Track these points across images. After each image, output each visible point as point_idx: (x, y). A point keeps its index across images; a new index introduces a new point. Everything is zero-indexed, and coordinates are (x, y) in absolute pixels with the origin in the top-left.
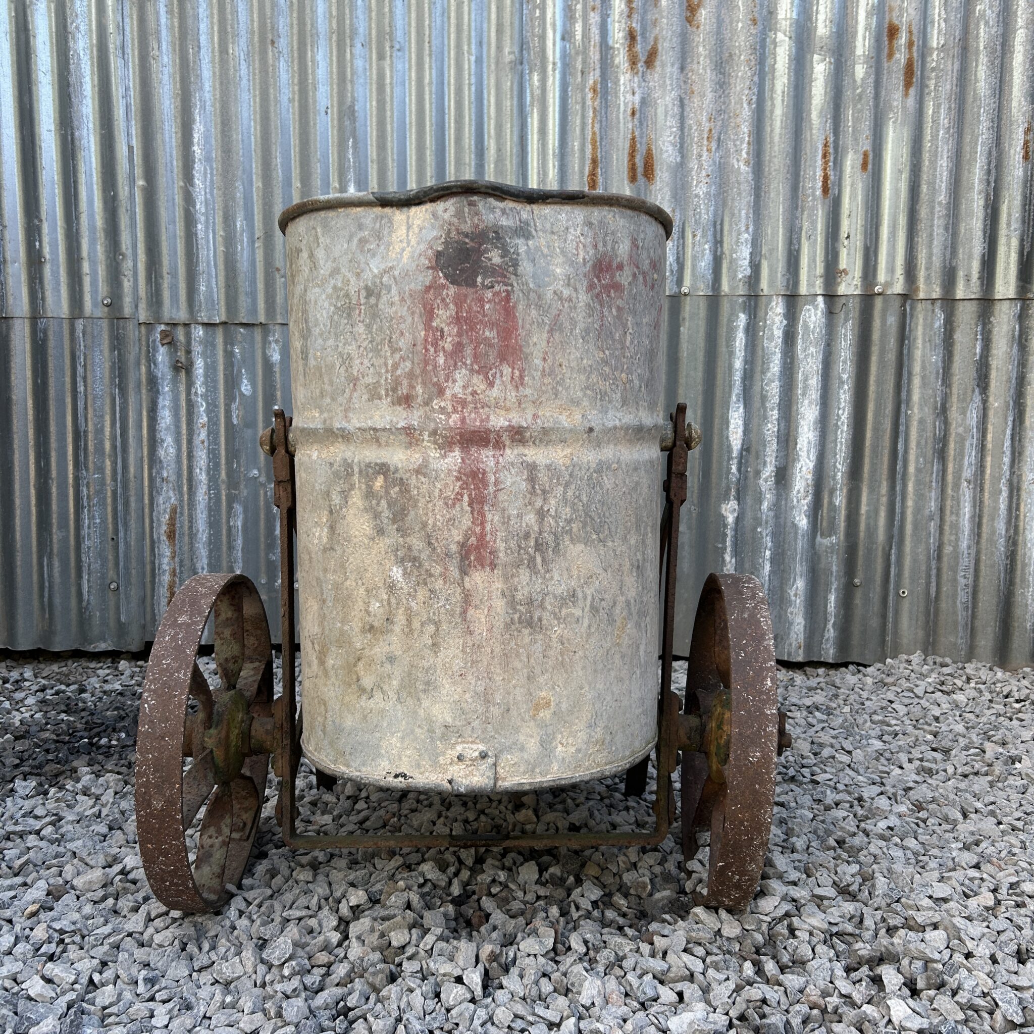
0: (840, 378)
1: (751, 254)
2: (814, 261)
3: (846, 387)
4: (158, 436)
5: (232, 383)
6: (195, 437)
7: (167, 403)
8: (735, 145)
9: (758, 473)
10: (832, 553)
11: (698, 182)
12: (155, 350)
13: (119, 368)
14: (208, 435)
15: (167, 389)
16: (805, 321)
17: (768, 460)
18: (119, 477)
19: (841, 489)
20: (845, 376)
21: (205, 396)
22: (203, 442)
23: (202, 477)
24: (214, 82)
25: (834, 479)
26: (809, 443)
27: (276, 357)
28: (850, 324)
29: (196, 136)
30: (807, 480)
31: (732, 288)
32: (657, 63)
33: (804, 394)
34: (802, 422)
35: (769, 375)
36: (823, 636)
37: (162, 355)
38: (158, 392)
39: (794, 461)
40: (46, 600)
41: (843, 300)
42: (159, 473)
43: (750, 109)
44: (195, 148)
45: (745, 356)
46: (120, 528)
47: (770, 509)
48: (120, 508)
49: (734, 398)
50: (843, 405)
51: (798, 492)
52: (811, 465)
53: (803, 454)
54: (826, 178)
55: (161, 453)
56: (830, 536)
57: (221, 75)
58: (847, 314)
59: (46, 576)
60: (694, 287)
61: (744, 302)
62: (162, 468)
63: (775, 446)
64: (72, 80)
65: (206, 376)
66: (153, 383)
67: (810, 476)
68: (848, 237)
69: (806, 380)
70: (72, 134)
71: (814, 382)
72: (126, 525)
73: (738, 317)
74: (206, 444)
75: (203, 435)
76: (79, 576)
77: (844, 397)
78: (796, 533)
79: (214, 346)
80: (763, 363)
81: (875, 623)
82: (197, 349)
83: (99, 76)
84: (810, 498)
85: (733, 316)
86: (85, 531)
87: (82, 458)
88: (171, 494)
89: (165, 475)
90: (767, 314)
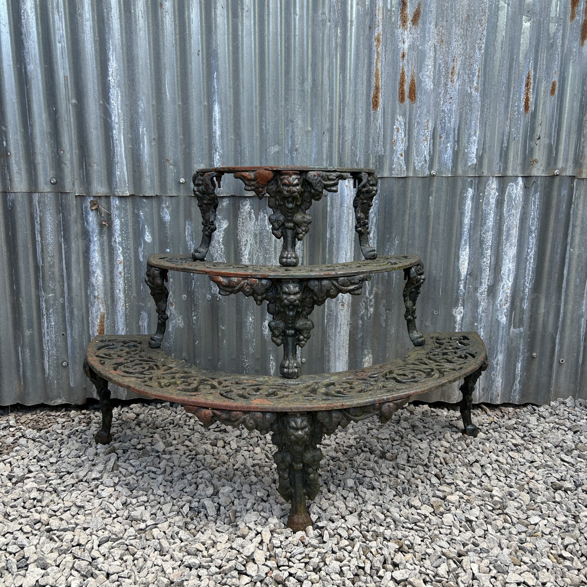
0: (530, 229)
1: (477, 149)
2: (517, 154)
3: (534, 235)
4: (91, 269)
5: (138, 235)
6: (115, 269)
7: (96, 248)
8: (469, 78)
9: (476, 289)
10: (520, 338)
11: (445, 102)
12: (87, 213)
13: (64, 225)
14: (124, 269)
15: (96, 239)
16: (509, 193)
17: (483, 281)
18: (66, 295)
19: (527, 299)
20: (533, 228)
21: (121, 243)
22: (121, 273)
23: (121, 295)
24: (121, 32)
25: (523, 292)
26: (509, 270)
27: (167, 218)
28: (538, 194)
29: (110, 70)
30: (507, 293)
31: (464, 172)
32: (420, 21)
33: (507, 239)
34: (505, 257)
35: (485, 227)
36: (512, 388)
37: (92, 218)
38: (90, 241)
39: (499, 281)
40: (21, 373)
41: (534, 179)
42: (92, 292)
43: (480, 54)
44: (110, 78)
45: (471, 216)
46: (68, 327)
47: (483, 312)
48: (67, 315)
49: (463, 242)
50: (531, 246)
51: (501, 300)
52: (510, 284)
53: (505, 277)
54: (527, 100)
55: (94, 280)
56: (519, 327)
57: (126, 28)
58: (536, 188)
59: (20, 358)
60: (440, 171)
61: (472, 181)
62: (94, 290)
63: (488, 273)
64: (24, 30)
65: (121, 230)
66: (86, 235)
67: (509, 291)
68: (539, 138)
69: (509, 230)
70: (25, 68)
71: (515, 232)
72: (71, 326)
73: (467, 190)
74: (123, 274)
75: (121, 268)
76: (43, 358)
77: (532, 241)
78: (498, 326)
79: (126, 210)
80: (482, 219)
81: (544, 380)
82: (115, 212)
83: (42, 27)
84: (508, 304)
85: (464, 190)
86: (45, 330)
87: (41, 283)
88: (101, 306)
89: (96, 294)
90: (485, 188)
